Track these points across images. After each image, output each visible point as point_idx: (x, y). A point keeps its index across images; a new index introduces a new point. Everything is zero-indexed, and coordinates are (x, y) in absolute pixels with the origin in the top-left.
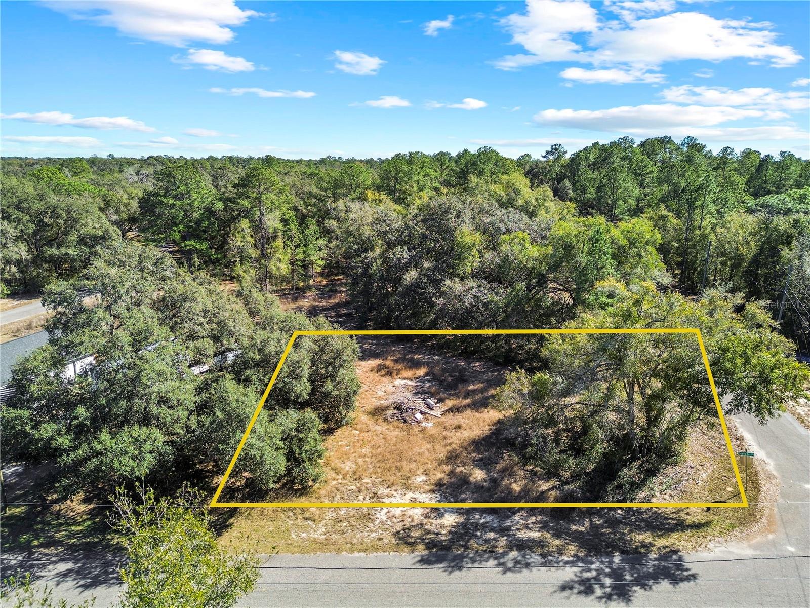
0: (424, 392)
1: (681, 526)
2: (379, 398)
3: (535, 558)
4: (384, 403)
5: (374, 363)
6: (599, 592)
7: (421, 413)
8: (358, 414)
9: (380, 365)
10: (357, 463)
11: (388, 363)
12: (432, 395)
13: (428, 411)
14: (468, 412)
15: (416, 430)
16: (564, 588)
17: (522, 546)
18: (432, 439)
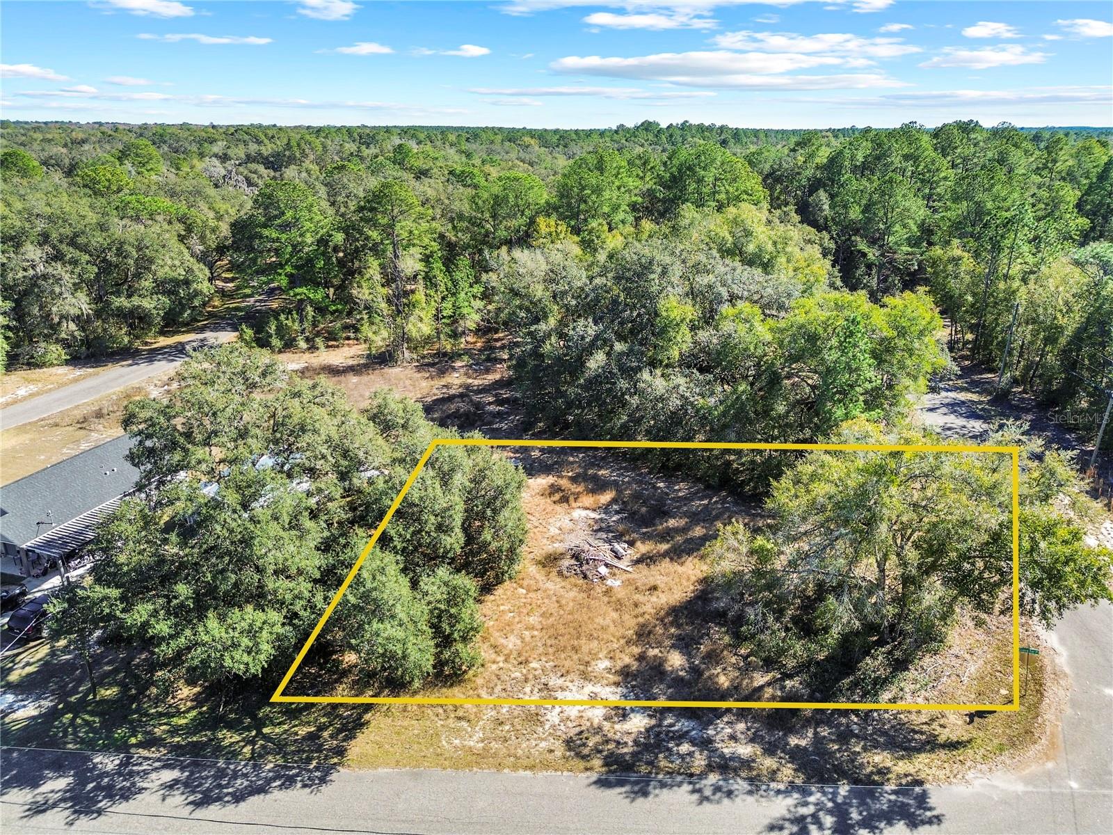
0: (608, 530)
1: (932, 744)
2: (552, 539)
3: (740, 785)
4: (559, 547)
5: (543, 481)
7: (607, 565)
8: (526, 567)
9: (552, 486)
10: (523, 639)
11: (564, 483)
12: (619, 537)
13: (615, 562)
14: (666, 564)
15: (599, 589)
16: (772, 828)
17: (725, 766)
18: (619, 606)
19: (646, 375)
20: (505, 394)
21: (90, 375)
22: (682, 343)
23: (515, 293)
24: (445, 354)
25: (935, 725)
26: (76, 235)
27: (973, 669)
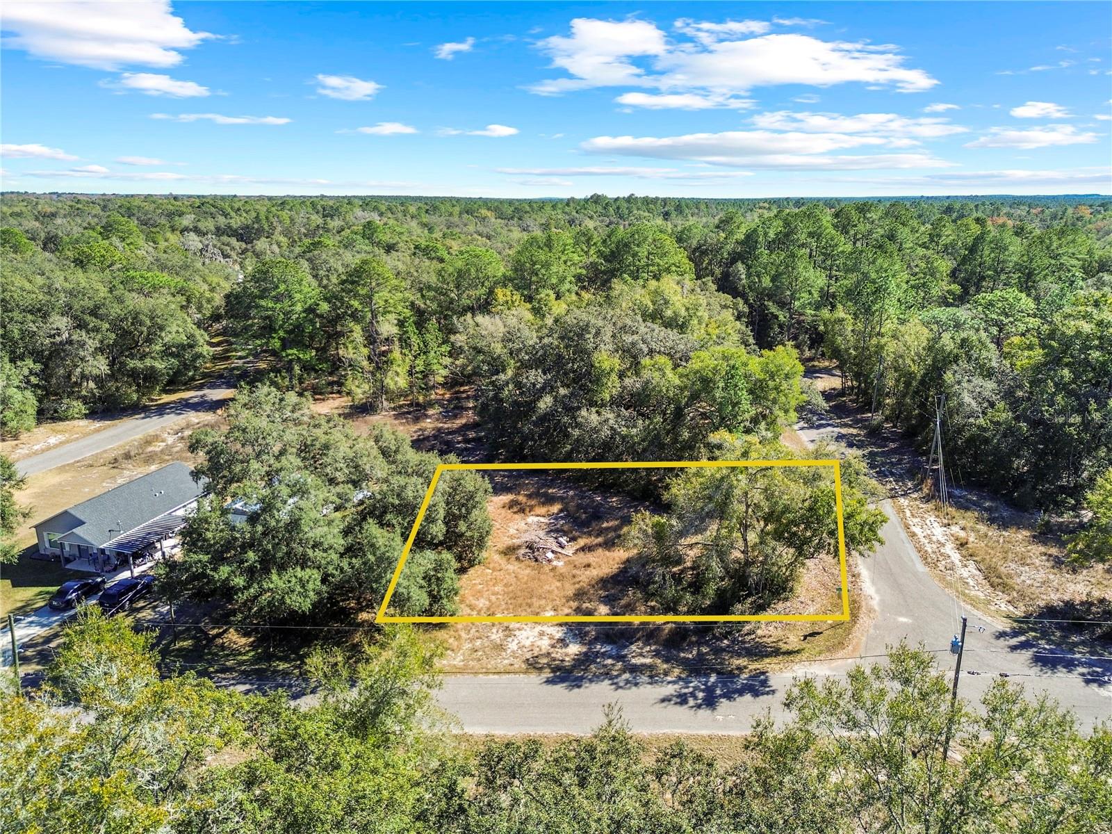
0: (557, 531)
1: (776, 652)
2: (512, 537)
3: (645, 679)
4: (517, 542)
5: (506, 498)
6: (691, 702)
7: (553, 552)
8: (490, 554)
9: (512, 501)
10: (490, 601)
11: (521, 498)
12: (565, 533)
13: (559, 550)
14: (600, 550)
15: (547, 569)
16: (663, 701)
17: (634, 669)
18: (561, 578)
19: (584, 412)
20: (472, 435)
21: (109, 426)
22: (611, 388)
23: (479, 351)
24: (418, 404)
25: (780, 643)
26: (97, 307)
27: (812, 610)
